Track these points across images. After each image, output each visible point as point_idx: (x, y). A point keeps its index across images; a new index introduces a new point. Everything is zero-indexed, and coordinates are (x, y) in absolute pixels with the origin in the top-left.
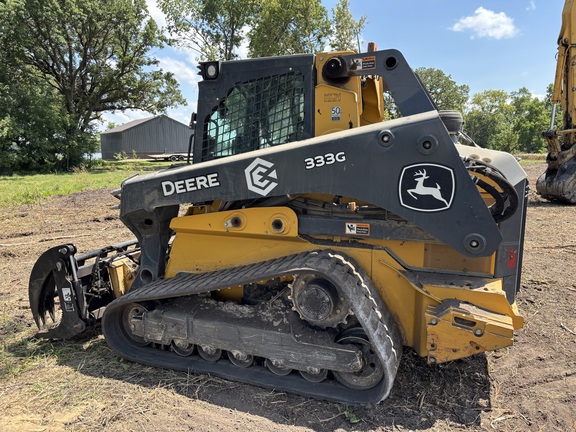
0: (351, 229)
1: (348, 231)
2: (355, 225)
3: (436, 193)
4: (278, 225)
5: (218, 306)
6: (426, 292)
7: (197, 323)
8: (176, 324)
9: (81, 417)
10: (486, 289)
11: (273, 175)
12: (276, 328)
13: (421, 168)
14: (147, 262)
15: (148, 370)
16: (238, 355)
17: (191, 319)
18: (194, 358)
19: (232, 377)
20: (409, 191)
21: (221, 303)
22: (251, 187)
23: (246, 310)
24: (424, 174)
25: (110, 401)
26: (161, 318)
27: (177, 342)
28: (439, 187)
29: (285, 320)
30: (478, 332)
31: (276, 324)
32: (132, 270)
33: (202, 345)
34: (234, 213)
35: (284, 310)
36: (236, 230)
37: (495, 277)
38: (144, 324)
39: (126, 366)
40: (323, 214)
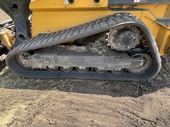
1: (135, 1)
5: (67, 48)
7: (59, 57)
8: (48, 59)
9: (16, 117)
12: (101, 55)
14: (20, 30)
15: (38, 81)
16: (82, 68)
17: (56, 56)
18: (59, 72)
19: (81, 78)
21: (68, 46)
23: (83, 48)
25: (28, 103)
26: (39, 57)
27: (50, 67)
29: (104, 50)
31: (100, 53)
32: (13, 35)
33: (63, 66)
35: (102, 46)
36: (70, 6)
38: (31, 61)
39: (26, 81)
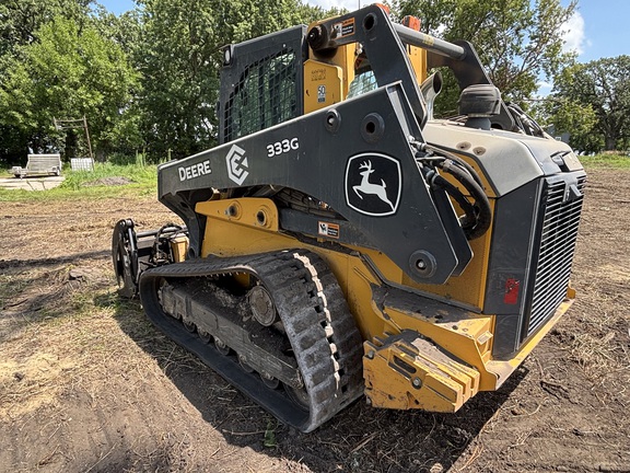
0: (323, 229)
1: (321, 231)
2: (326, 225)
3: (380, 191)
4: (261, 217)
5: (215, 291)
6: (386, 316)
7: (193, 304)
8: (180, 301)
10: (455, 328)
11: (245, 163)
12: (243, 323)
13: (366, 159)
14: (193, 241)
17: (189, 299)
20: (355, 188)
22: (231, 177)
23: (230, 300)
24: (369, 167)
26: (172, 294)
27: (184, 318)
28: (384, 185)
30: (417, 383)
31: (245, 319)
34: (231, 202)
36: (233, 219)
37: (484, 313)
40: (302, 209)
